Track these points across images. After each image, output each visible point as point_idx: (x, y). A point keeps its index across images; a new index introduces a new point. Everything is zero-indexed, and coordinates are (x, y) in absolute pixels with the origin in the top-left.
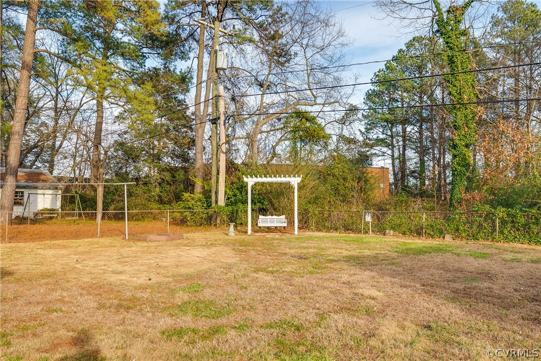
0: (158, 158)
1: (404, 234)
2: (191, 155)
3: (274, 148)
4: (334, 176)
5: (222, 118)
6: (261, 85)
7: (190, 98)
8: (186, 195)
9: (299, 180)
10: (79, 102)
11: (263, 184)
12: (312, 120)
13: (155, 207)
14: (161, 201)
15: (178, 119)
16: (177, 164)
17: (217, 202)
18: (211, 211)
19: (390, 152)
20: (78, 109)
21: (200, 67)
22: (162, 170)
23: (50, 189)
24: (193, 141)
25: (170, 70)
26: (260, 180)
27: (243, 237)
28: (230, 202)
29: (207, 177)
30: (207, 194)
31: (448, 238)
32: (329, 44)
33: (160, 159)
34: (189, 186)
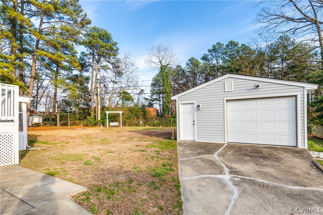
0: (78, 105)
1: (151, 126)
2: (90, 104)
3: (118, 102)
4: (135, 111)
5: (99, 94)
6: (113, 82)
7: (89, 86)
8: (88, 117)
9: (122, 112)
10: (47, 85)
11: (112, 113)
12: (128, 94)
13: (77, 121)
14: (80, 119)
15: (85, 92)
16: (85, 107)
17: (98, 119)
18: (96, 122)
19: (159, 103)
20: (47, 87)
21: (92, 76)
22: (79, 109)
23: (38, 116)
24: (91, 100)
25: (82, 75)
26: (110, 112)
27: (106, 128)
28: (102, 119)
29: (95, 112)
30: (95, 117)
31: (161, 127)
32: (134, 71)
33: (79, 106)
34: (89, 114)
